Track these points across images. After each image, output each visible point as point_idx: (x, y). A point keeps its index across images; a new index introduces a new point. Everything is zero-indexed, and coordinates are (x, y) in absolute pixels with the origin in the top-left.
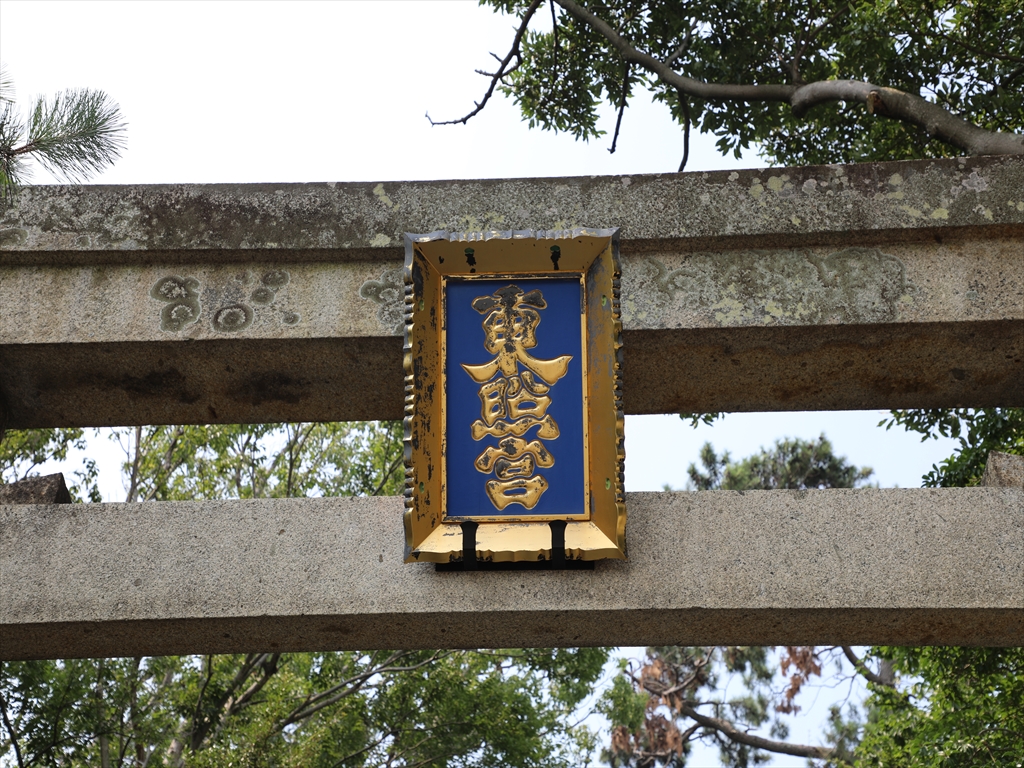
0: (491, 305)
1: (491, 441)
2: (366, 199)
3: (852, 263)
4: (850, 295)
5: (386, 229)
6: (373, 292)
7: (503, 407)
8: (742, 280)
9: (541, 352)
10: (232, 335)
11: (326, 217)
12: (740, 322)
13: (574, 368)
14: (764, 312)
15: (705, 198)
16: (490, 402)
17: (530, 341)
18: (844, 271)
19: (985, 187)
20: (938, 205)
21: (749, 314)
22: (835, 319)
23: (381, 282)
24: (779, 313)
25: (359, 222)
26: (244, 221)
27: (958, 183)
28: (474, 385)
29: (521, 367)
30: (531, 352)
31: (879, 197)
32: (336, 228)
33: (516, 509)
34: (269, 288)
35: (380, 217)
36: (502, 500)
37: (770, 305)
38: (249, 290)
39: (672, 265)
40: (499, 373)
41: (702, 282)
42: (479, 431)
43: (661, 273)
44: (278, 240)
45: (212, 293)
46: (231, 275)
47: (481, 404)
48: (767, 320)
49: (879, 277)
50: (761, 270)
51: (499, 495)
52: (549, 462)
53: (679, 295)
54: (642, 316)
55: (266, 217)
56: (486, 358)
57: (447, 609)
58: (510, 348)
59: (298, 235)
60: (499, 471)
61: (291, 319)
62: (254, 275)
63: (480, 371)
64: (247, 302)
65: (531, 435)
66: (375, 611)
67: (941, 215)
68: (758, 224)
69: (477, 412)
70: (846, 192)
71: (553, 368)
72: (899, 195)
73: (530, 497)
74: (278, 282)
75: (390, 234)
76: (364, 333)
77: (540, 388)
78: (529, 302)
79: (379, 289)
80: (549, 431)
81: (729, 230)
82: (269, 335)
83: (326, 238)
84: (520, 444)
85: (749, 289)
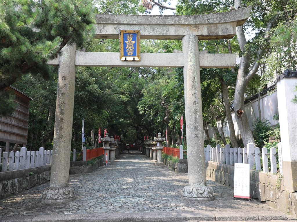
0: (128, 35)
1: (128, 49)
2: (114, 17)
3: (164, 27)
4: (163, 31)
5: (116, 21)
6: (115, 28)
7: (129, 46)
8: (153, 29)
9: (133, 40)
10: (101, 33)
11: (110, 19)
12: (152, 34)
13: (136, 42)
14: (155, 33)
15: (150, 19)
16: (128, 45)
17: (131, 39)
18: (163, 28)
19: (177, 19)
20: (173, 21)
21: (153, 33)
22: (161, 34)
23: (116, 27)
24: (156, 33)
25: (113, 20)
26: (101, 19)
27: (175, 18)
28: (126, 44)
29: (131, 42)
30: (132, 40)
31: (167, 20)
32: (111, 20)
33: (130, 55)
34: (104, 27)
35: (115, 19)
36: (129, 54)
37: (155, 32)
38: (102, 27)
39: (146, 26)
40: (129, 42)
41: (149, 29)
42: (127, 48)
43: (145, 27)
44: (105, 22)
45: (98, 28)
46: (100, 25)
47: (127, 45)
48: (155, 34)
49: (166, 29)
50: (155, 28)
51: (128, 54)
52: (133, 51)
53: (146, 30)
54: (143, 33)
55: (103, 19)
56: (127, 41)
57: (124, 65)
58: (130, 40)
59: (107, 21)
60: (129, 52)
61: (107, 32)
62: (102, 25)
63: (127, 42)
64: (102, 29)
65: (132, 48)
66: (117, 65)
67: (173, 22)
68: (155, 22)
69: (126, 46)
70: (164, 19)
71: (134, 42)
72: (169, 20)
73: (131, 54)
74: (105, 26)
75: (117, 22)
76: (114, 34)
77: (132, 44)
78: (132, 35)
79: (116, 28)
80: (133, 48)
81: (152, 23)
82: (105, 34)
83: (110, 22)
84: (130, 49)
85: (153, 30)
